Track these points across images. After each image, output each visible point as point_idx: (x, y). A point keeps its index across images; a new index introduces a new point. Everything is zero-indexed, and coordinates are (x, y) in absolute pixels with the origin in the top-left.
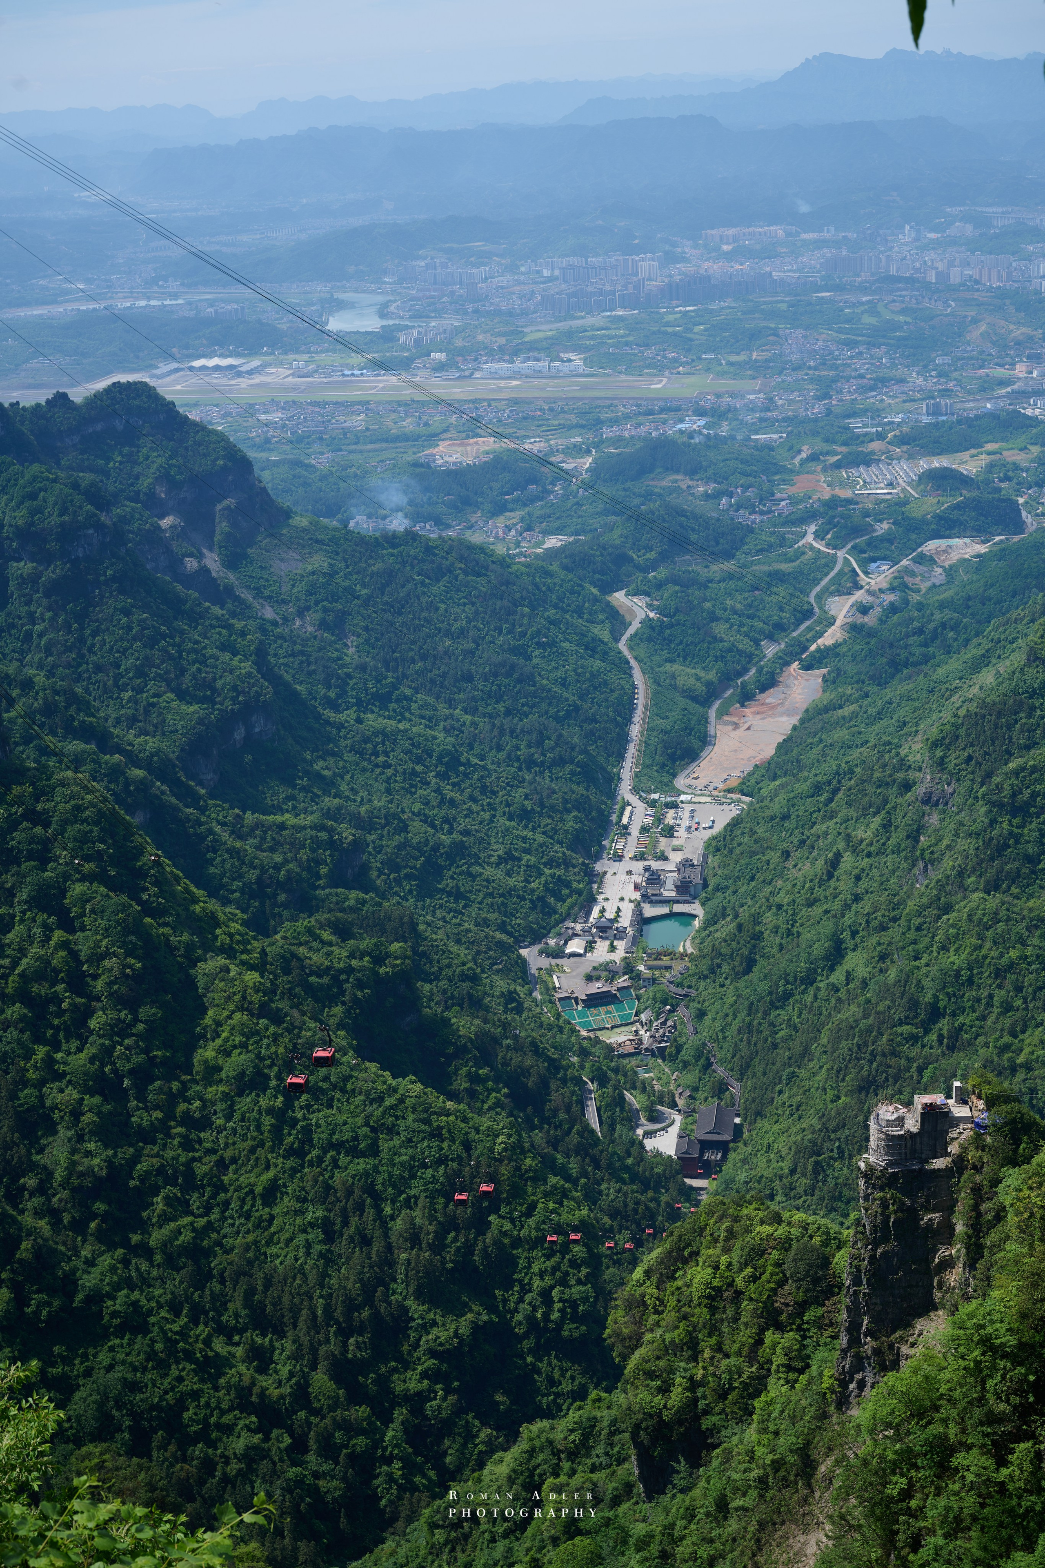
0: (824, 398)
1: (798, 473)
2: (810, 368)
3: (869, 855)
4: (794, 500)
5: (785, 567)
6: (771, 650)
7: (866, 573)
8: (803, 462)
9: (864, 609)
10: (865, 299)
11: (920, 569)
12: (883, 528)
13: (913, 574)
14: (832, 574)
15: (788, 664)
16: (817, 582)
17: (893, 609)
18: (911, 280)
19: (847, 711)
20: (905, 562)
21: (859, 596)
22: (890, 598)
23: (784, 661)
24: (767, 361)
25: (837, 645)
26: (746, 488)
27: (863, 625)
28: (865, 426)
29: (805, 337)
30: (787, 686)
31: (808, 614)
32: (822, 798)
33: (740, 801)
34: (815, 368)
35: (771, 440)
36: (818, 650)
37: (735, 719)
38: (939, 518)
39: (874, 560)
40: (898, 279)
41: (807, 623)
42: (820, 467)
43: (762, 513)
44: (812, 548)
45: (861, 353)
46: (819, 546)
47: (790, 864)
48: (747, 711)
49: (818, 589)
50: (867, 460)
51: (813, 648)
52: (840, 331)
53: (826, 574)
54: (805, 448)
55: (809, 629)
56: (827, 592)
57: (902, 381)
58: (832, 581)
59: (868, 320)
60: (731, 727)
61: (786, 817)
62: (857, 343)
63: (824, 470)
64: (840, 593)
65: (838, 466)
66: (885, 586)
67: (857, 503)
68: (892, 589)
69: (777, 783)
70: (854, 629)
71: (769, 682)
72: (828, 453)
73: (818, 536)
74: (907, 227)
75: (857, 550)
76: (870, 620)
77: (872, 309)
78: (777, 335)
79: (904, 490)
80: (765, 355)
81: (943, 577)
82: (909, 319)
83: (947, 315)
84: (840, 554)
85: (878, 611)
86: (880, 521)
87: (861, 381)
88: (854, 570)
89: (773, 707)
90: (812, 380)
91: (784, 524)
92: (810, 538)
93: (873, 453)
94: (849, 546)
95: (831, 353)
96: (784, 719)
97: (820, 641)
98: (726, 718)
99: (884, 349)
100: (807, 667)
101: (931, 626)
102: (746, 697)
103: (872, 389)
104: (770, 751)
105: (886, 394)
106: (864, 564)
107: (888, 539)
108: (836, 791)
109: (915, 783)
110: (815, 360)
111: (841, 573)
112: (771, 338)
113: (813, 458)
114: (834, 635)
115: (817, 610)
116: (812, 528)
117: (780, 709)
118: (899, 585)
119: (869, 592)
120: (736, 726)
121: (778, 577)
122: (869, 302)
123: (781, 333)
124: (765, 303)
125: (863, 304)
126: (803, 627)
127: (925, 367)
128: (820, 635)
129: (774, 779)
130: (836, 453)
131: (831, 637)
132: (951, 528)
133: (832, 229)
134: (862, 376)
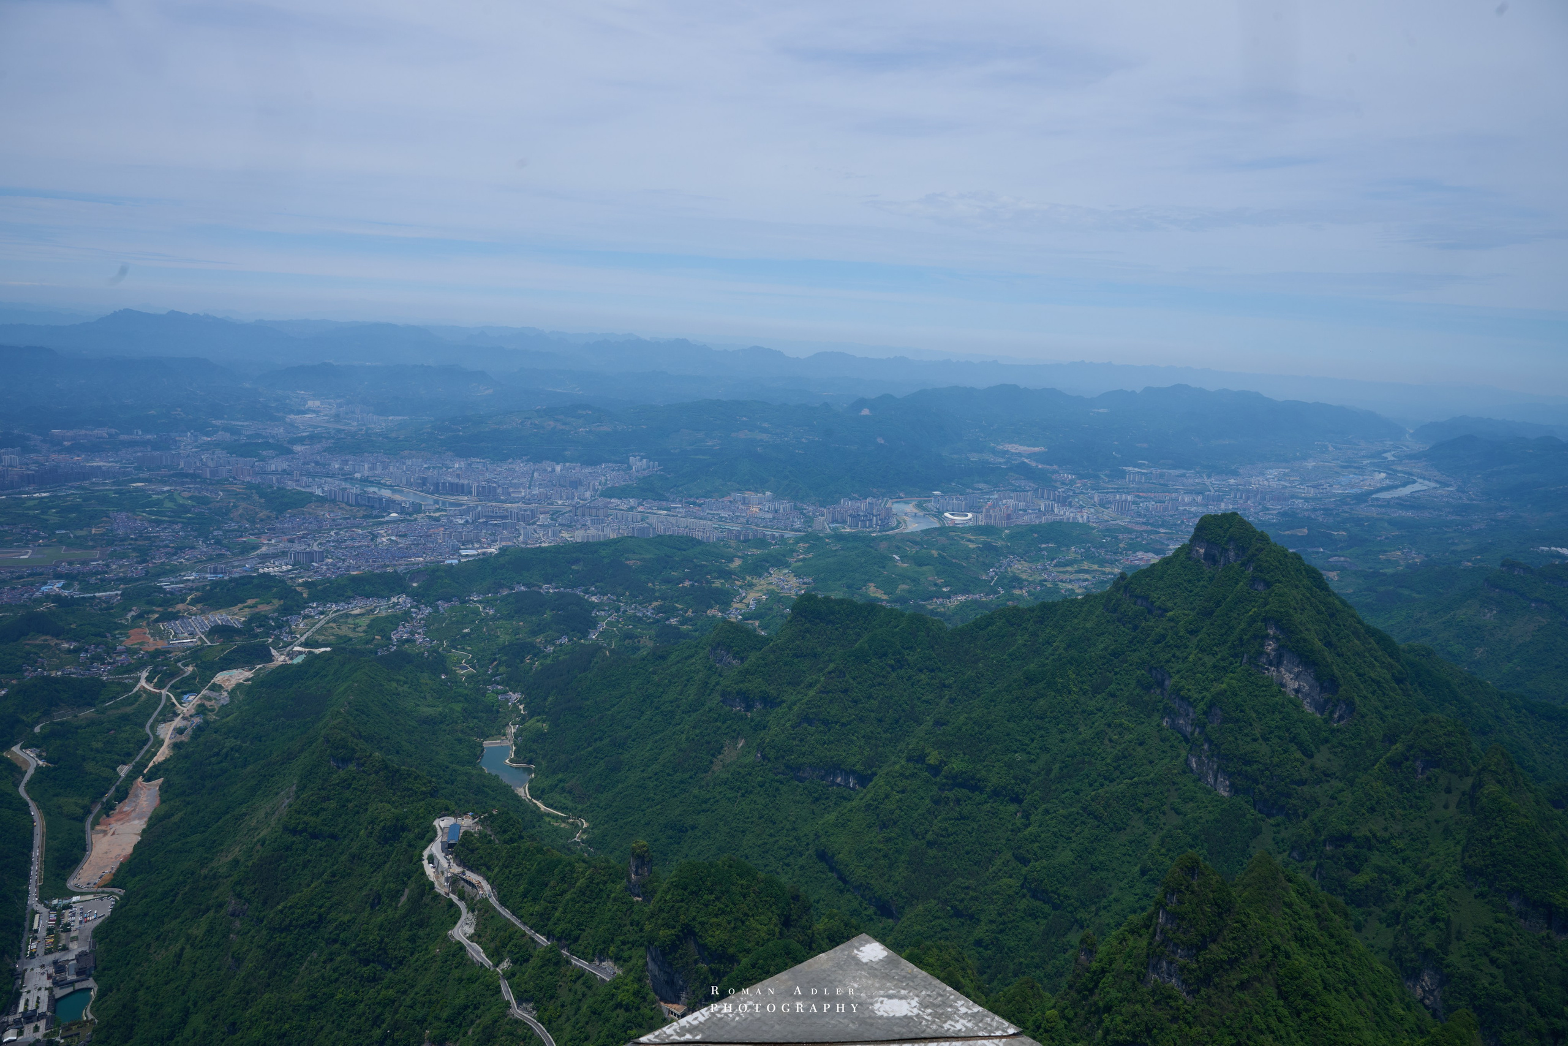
0: (143, 563)
1: (132, 627)
2: (132, 539)
3: (201, 948)
4: (129, 651)
5: (129, 710)
6: (123, 770)
7: (181, 704)
8: (134, 618)
9: (180, 731)
10: (166, 489)
11: (214, 694)
12: (190, 669)
13: (209, 699)
14: (159, 709)
15: (136, 778)
16: (149, 716)
17: (199, 730)
18: (194, 476)
19: (176, 818)
20: (204, 692)
21: (178, 722)
22: (197, 720)
23: (131, 777)
24: (102, 535)
25: (166, 761)
26: (97, 645)
27: (181, 742)
28: (172, 583)
29: (127, 517)
30: (136, 796)
31: (145, 742)
32: (168, 900)
33: (112, 893)
34: (136, 540)
35: (111, 597)
36: (154, 766)
37: (104, 828)
38: (224, 659)
39: (185, 693)
40: (186, 475)
41: (146, 748)
42: (144, 623)
43: (109, 664)
44: (145, 690)
45: (165, 528)
46: (149, 687)
47: (152, 951)
48: (111, 820)
49: (151, 721)
50: (175, 616)
51: (151, 764)
52: (151, 513)
53: (156, 709)
54: (134, 608)
55: (148, 751)
56: (157, 722)
57: (193, 548)
58: (160, 714)
59: (168, 504)
60: (101, 835)
61: (146, 915)
62: (162, 522)
63: (148, 625)
64: (165, 721)
65: (157, 621)
66: (193, 711)
67: (170, 652)
68: (197, 714)
69: (137, 879)
70: (176, 746)
71: (123, 795)
72: (148, 613)
73: (149, 680)
74: (189, 434)
75: (173, 688)
76: (184, 738)
77: (171, 496)
78: (109, 517)
79: (200, 638)
80: (100, 531)
81: (228, 699)
82: (194, 504)
83: (218, 502)
84: (164, 692)
85: (189, 731)
86: (188, 665)
87: (166, 550)
88: (173, 704)
89: (128, 814)
90: (134, 550)
91: (125, 673)
92: (143, 683)
93: (179, 612)
94: (169, 686)
95: (146, 528)
96: (136, 822)
97: (155, 759)
98: (98, 828)
99: (180, 525)
100: (148, 779)
101: (225, 750)
102: (108, 809)
103: (174, 555)
104: (129, 850)
105: (183, 558)
106: (179, 698)
107: (192, 677)
108: (176, 895)
109: (225, 903)
110: (135, 534)
111: (165, 706)
112: (105, 519)
113: (140, 616)
114: (164, 752)
115: (151, 736)
116: (145, 674)
117: (133, 815)
118: (201, 710)
119: (184, 718)
120: (105, 832)
121: (125, 718)
122: (168, 491)
123: (111, 515)
124: (98, 491)
125: (164, 492)
126: (143, 752)
127: (207, 537)
128: (155, 754)
129: (134, 876)
130: (154, 612)
131: (162, 754)
132: (230, 663)
133: (140, 432)
134: (167, 546)
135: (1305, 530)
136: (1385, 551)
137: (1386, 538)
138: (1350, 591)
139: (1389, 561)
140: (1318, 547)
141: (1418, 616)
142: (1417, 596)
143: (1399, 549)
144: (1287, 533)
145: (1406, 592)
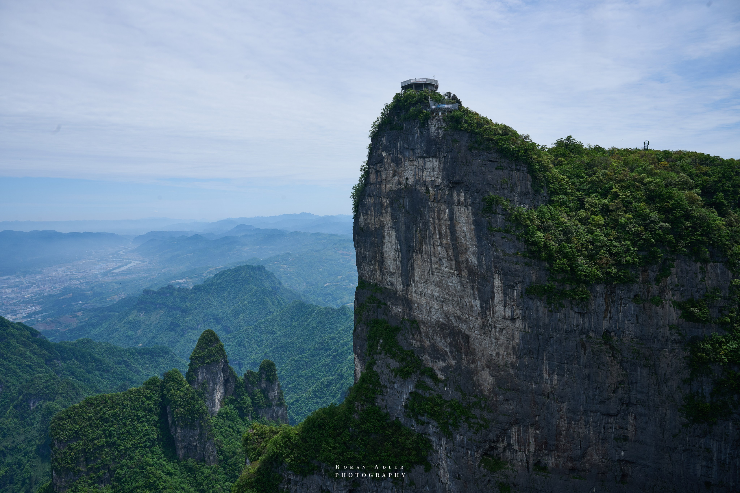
135: (71, 295)
136: (109, 297)
137: (113, 290)
138: (87, 319)
139: (111, 301)
140: (79, 301)
141: (113, 323)
142: (117, 314)
143: (116, 294)
144: (62, 298)
145: (112, 313)
